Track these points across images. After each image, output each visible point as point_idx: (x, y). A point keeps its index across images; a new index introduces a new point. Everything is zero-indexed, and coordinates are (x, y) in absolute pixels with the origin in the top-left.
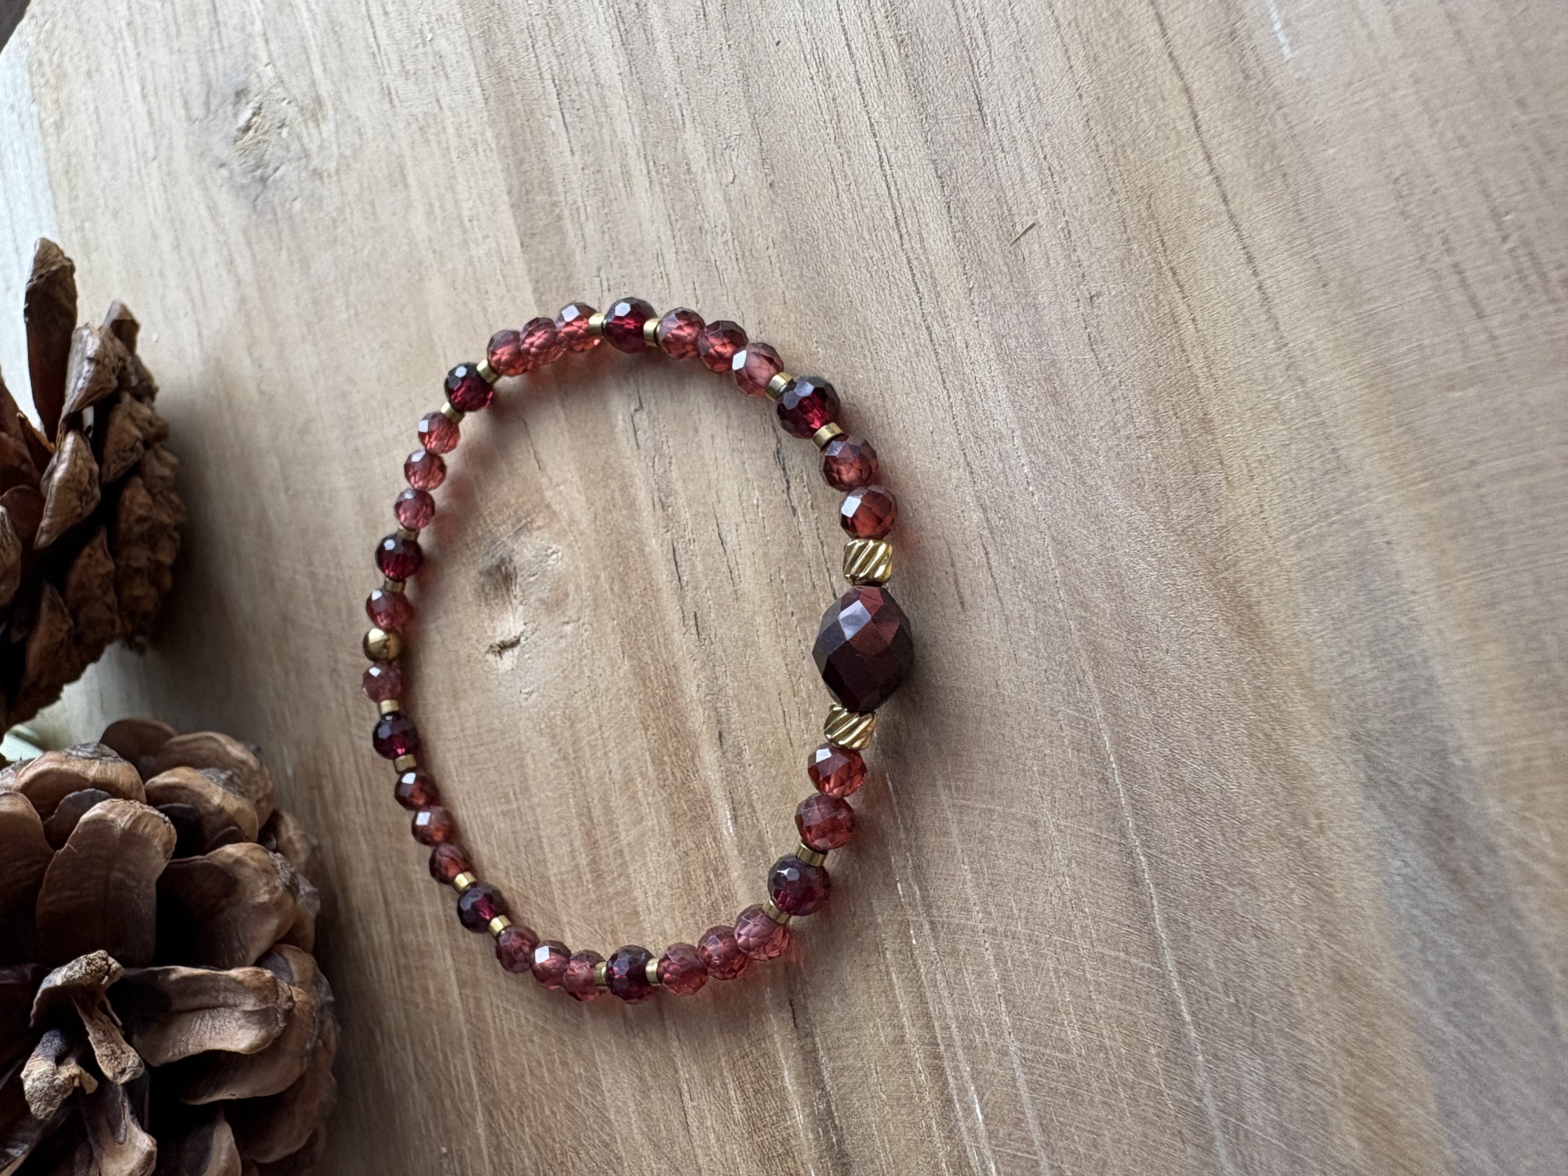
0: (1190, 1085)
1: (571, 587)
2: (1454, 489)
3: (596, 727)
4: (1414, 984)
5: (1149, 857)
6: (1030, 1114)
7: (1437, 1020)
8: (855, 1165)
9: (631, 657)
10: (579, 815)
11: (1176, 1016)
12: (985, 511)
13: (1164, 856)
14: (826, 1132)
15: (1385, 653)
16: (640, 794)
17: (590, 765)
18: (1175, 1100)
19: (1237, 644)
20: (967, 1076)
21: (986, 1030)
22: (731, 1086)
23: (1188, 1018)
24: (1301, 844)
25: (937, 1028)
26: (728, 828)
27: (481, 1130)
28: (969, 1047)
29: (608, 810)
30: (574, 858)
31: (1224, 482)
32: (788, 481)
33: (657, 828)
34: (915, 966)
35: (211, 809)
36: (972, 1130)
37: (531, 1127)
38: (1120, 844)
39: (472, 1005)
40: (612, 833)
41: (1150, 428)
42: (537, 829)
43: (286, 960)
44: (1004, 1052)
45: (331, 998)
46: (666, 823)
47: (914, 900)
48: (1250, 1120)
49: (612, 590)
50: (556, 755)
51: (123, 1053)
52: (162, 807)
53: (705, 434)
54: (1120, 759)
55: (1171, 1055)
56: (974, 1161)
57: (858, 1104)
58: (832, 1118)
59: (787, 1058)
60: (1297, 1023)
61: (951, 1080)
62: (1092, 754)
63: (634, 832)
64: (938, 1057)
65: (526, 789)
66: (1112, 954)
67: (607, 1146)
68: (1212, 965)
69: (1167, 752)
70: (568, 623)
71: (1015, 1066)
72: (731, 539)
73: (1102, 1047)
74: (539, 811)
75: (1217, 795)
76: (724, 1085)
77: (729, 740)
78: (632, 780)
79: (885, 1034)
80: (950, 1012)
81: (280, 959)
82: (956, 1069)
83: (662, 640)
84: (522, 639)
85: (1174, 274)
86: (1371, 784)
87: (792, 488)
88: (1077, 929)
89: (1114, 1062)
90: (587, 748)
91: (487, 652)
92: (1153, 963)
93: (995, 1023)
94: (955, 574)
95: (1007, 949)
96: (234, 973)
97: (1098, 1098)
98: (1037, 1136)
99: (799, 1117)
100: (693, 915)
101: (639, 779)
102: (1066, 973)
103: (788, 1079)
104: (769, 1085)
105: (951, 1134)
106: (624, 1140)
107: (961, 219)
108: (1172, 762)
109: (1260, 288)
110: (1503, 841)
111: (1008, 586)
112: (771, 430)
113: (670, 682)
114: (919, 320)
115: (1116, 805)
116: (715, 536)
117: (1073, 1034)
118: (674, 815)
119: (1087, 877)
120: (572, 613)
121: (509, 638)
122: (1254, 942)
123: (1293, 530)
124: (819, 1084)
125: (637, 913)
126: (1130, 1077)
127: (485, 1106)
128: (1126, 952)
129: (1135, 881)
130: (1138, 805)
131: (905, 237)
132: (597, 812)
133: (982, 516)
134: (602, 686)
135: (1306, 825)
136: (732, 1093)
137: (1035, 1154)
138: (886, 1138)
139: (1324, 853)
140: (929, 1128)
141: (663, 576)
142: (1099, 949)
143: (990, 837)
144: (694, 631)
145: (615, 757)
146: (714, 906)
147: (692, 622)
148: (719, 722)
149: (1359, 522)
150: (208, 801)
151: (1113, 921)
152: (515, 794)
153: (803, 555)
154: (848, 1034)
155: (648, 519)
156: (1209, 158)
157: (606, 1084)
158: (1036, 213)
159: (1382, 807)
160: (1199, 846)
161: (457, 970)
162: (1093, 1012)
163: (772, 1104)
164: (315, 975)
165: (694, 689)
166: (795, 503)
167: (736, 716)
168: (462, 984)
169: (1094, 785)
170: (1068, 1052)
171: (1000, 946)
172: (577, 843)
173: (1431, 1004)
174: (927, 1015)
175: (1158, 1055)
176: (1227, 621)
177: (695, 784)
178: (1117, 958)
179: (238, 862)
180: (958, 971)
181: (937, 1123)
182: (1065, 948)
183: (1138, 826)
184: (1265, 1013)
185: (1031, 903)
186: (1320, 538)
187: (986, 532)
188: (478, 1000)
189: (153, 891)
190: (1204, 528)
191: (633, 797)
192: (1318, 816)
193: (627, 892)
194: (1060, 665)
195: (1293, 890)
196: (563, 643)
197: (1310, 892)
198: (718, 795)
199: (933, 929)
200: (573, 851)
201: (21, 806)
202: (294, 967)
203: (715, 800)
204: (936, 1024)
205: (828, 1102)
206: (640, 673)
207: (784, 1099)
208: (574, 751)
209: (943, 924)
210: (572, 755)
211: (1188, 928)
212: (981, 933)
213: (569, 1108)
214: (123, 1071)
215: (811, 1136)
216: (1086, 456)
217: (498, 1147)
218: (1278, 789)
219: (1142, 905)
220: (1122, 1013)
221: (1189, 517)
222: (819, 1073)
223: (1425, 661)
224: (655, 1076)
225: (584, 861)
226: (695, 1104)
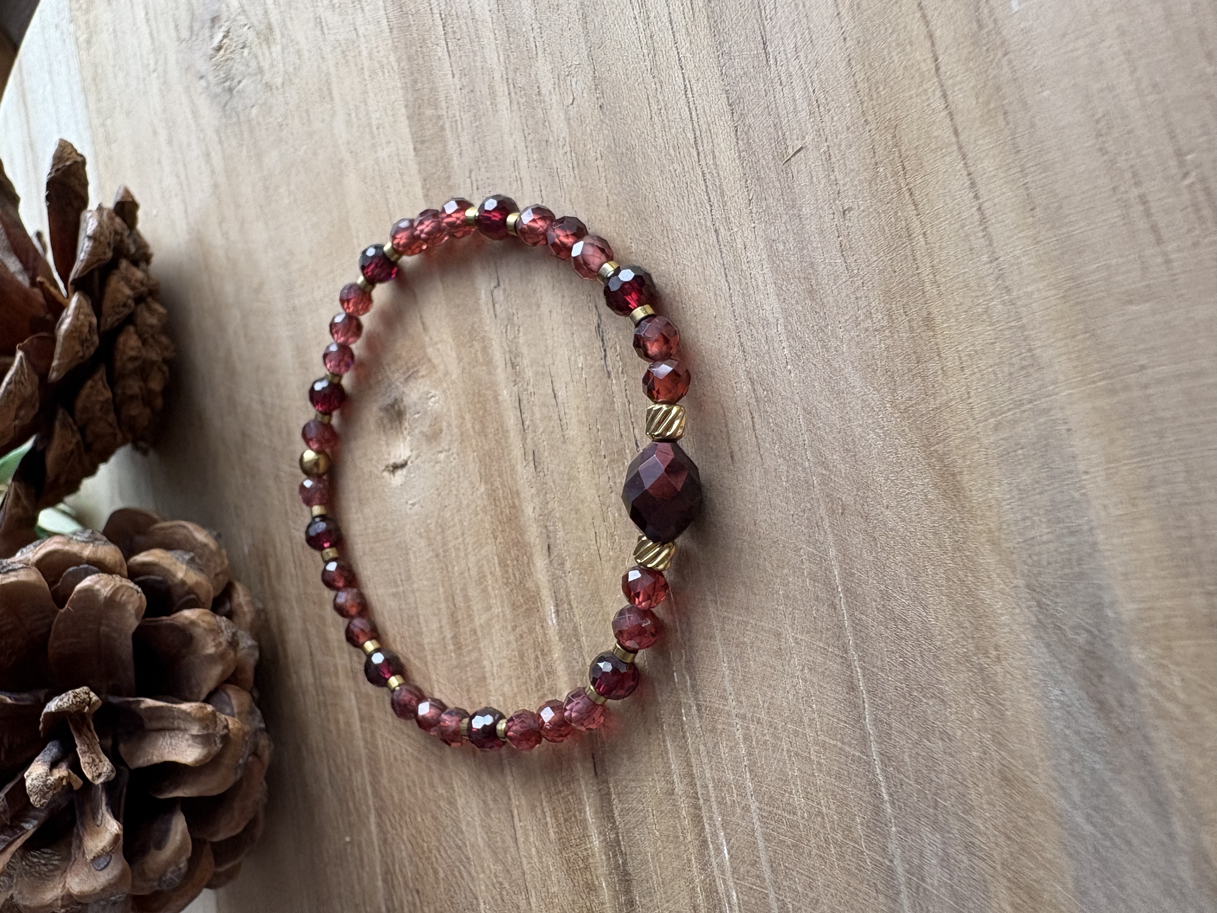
0: (884, 849)
1: (444, 424)
2: (1126, 388)
3: (459, 533)
4: (1063, 789)
5: (863, 668)
6: (764, 858)
7: (1080, 819)
8: (634, 882)
9: (486, 483)
10: (446, 600)
11: (877, 796)
12: (753, 384)
13: (875, 670)
14: (615, 856)
15: (1059, 521)
16: (490, 588)
17: (455, 563)
18: (872, 859)
19: (942, 505)
20: (718, 824)
21: (734, 791)
22: (548, 814)
23: (886, 798)
24: (982, 669)
25: (698, 786)
26: (552, 620)
27: (373, 828)
28: (721, 802)
29: (467, 599)
30: (442, 632)
31: (940, 372)
32: (605, 350)
33: (501, 615)
34: (684, 737)
35: (176, 581)
36: (721, 866)
37: (408, 829)
38: (842, 657)
39: (369, 735)
40: (470, 616)
41: (885, 323)
42: (416, 608)
43: (228, 696)
44: (747, 809)
45: (263, 725)
46: (508, 612)
47: (686, 687)
48: (929, 881)
49: (473, 428)
50: (431, 554)
51: (101, 761)
52: (137, 579)
53: (544, 309)
54: (847, 590)
55: (871, 825)
56: (721, 888)
57: (638, 837)
58: (619, 845)
59: (588, 798)
60: (969, 809)
61: (707, 826)
62: (825, 584)
63: (485, 617)
64: (697, 808)
65: (409, 578)
66: (832, 742)
67: (460, 848)
68: (907, 759)
69: (883, 587)
70: (441, 452)
71: (754, 821)
72: (561, 394)
73: (820, 813)
74: (417, 594)
75: (919, 626)
76: (544, 813)
77: (555, 553)
78: (484, 576)
79: (660, 786)
80: (708, 775)
81: (225, 696)
82: (711, 818)
83: (508, 470)
84: (409, 462)
85: (911, 194)
86: (1041, 625)
87: (608, 356)
88: (806, 720)
89: (828, 826)
90: (452, 550)
91: (384, 470)
92: (862, 752)
93: (741, 787)
94: (728, 432)
95: (753, 730)
96: (185, 706)
97: (814, 851)
98: (767, 874)
99: (596, 842)
100: (526, 683)
101: (489, 577)
102: (797, 754)
103: (589, 813)
104: (575, 817)
105: (705, 866)
106: (473, 846)
107: (745, 141)
108: (885, 596)
109: (979, 209)
110: (1142, 682)
111: (768, 445)
112: (594, 309)
113: (514, 503)
114: (709, 224)
115: (841, 627)
116: (550, 391)
117: (798, 800)
118: (514, 606)
119: (815, 680)
120: (445, 445)
121: (399, 461)
122: (940, 743)
123: (993, 415)
124: (611, 818)
125: (484, 678)
126: (839, 837)
127: (376, 810)
128: (843, 743)
129: (852, 688)
130: (858, 626)
131: (702, 154)
132: (459, 599)
133: (750, 387)
134: (465, 503)
135: (986, 654)
136: (548, 819)
137: (766, 889)
138: (657, 865)
139: (999, 678)
140: (689, 860)
141: (511, 420)
142: (822, 738)
143: (744, 643)
144: (532, 464)
145: (472, 559)
146: (540, 678)
147: (531, 458)
148: (548, 537)
149: (1046, 411)
150: (174, 576)
151: (833, 716)
152: (402, 580)
153: (614, 410)
154: (633, 784)
155: (501, 374)
156: (945, 96)
157: (460, 802)
158: (804, 138)
159: (1048, 645)
160: (903, 664)
161: (359, 709)
162: (815, 785)
163: (576, 830)
164: (251, 707)
165: (530, 510)
166: (610, 369)
167: (561, 534)
168: (362, 719)
169: (824, 609)
170: (794, 813)
171: (748, 728)
172: (444, 622)
173: (1074, 806)
174: (691, 776)
175: (862, 824)
176: (935, 486)
177: (529, 584)
178: (835, 745)
179: (193, 623)
180: (716, 744)
181: (695, 857)
182: (796, 733)
183: (856, 644)
184: (945, 801)
185: (773, 697)
186: (1015, 422)
187: (753, 401)
188: (373, 733)
189: (130, 642)
190: (922, 408)
191: (485, 590)
192: (997, 647)
193: (478, 661)
194: (804, 511)
195: (973, 706)
196: (438, 467)
197: (987, 708)
198: (546, 594)
199: (699, 710)
200: (441, 627)
201: (32, 576)
202: (234, 702)
203: (543, 598)
204: (698, 783)
205: (617, 834)
206: (492, 495)
207: (585, 828)
208: (444, 552)
209: (707, 707)
210: (442, 554)
211: (891, 728)
212: (734, 717)
213: (435, 818)
214: (100, 775)
215: (603, 857)
216: (833, 343)
217: (385, 841)
218: (967, 624)
219: (856, 706)
220: (836, 789)
221: (910, 399)
222: (612, 811)
223: (1091, 529)
224: (495, 800)
225: (449, 635)
226: (522, 824)
